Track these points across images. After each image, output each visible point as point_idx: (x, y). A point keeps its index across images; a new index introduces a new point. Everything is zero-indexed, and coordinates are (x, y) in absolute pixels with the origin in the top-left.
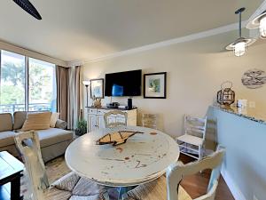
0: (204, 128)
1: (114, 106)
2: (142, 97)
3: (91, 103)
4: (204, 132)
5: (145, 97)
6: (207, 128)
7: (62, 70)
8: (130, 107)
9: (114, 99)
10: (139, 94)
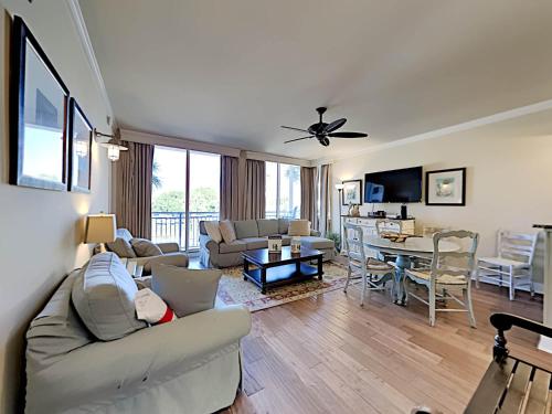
0: (532, 249)
1: (381, 215)
2: (424, 203)
3: (345, 210)
4: (531, 255)
5: (427, 204)
6: (536, 250)
7: (306, 170)
8: (404, 216)
9: (379, 207)
10: (418, 200)
